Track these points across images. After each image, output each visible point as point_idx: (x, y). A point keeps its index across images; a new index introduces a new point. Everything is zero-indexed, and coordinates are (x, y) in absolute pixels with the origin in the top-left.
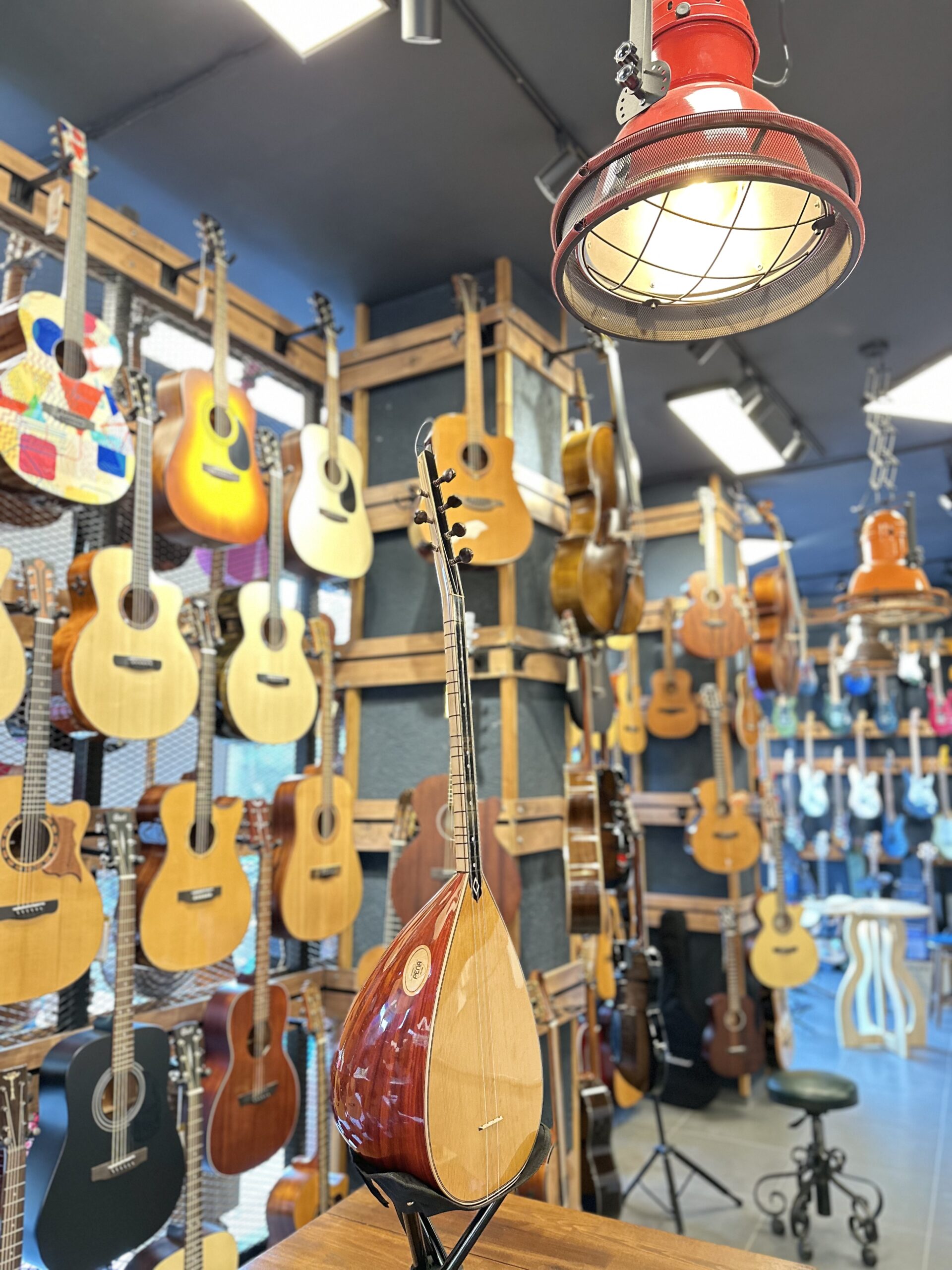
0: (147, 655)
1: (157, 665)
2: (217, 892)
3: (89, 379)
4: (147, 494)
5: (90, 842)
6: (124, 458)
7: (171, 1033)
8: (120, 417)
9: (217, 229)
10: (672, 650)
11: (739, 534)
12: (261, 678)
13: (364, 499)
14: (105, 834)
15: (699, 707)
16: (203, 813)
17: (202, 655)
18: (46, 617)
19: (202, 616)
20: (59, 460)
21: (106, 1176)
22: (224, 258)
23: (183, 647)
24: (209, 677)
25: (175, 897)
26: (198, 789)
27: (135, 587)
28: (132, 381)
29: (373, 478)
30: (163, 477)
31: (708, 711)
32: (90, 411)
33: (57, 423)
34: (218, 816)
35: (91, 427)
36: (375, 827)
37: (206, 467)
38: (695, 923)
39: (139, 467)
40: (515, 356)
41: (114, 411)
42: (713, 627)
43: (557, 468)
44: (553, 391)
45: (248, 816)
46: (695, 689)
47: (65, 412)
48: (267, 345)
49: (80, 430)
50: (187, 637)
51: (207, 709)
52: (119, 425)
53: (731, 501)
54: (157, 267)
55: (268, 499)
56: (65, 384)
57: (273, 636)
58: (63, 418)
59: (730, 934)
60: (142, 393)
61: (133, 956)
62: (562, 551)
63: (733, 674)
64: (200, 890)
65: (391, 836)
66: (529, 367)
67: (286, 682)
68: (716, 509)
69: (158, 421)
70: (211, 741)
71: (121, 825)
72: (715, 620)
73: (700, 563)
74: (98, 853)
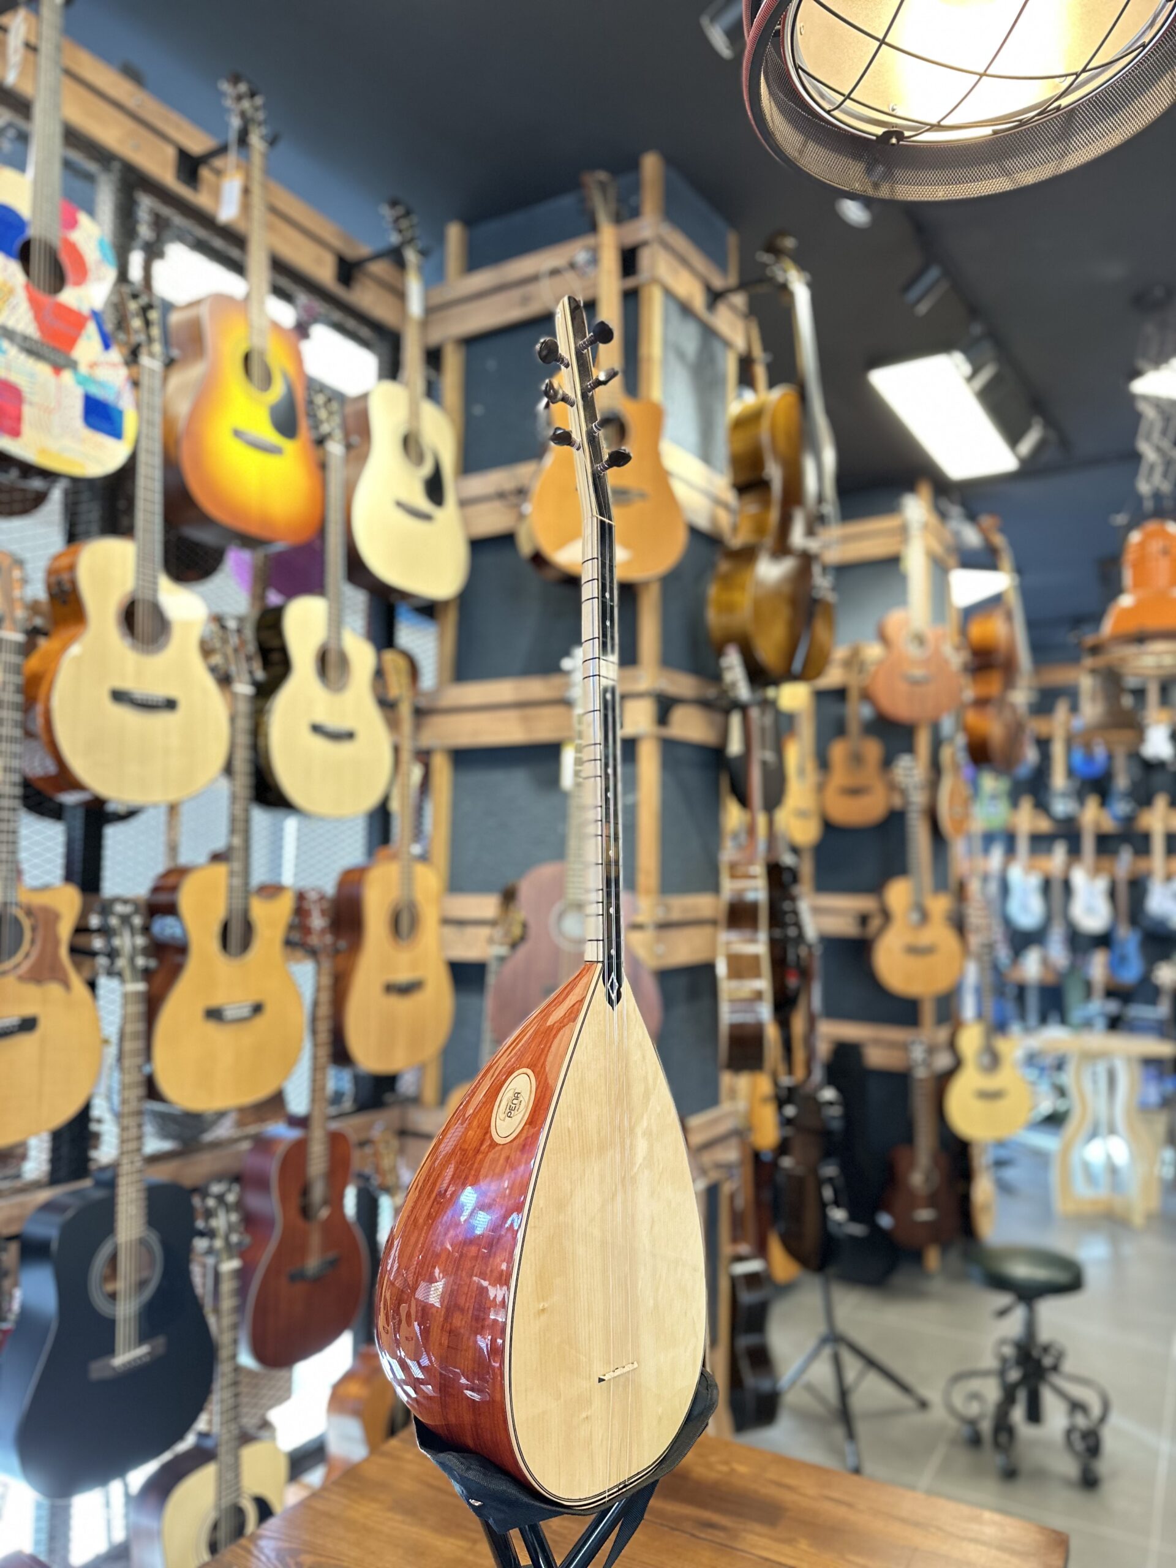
0: (158, 691)
1: (170, 705)
2: (258, 1009)
3: (69, 296)
4: (153, 467)
5: (82, 940)
6: (120, 413)
7: (195, 1190)
8: (115, 355)
9: (252, 95)
10: (859, 712)
11: (952, 561)
12: (317, 729)
13: (457, 490)
14: (105, 931)
15: (892, 787)
16: (238, 904)
17: (234, 696)
18: (15, 630)
19: (234, 640)
20: (27, 411)
21: (107, 1374)
22: (262, 137)
23: (209, 683)
24: (243, 723)
25: (199, 1013)
26: (231, 874)
27: (140, 596)
28: (133, 306)
29: (469, 464)
30: (177, 443)
31: (903, 792)
32: (71, 341)
33: (23, 357)
34: (259, 910)
35: (73, 365)
36: (471, 931)
37: (237, 434)
38: (876, 1057)
39: (144, 431)
40: (668, 293)
41: (107, 345)
42: (915, 683)
43: (722, 450)
44: (717, 346)
45: (301, 911)
46: (887, 762)
47: (36, 342)
48: (325, 273)
49: (58, 369)
50: (213, 670)
51: (242, 766)
52: (114, 365)
53: (943, 516)
54: (170, 153)
55: (324, 484)
56: (35, 305)
57: (332, 673)
58: (31, 350)
59: (921, 1073)
60: (147, 323)
61: (141, 1091)
62: (724, 566)
63: (937, 744)
64: (236, 1006)
65: (491, 941)
66: (685, 310)
67: (349, 736)
68: (925, 526)
69: (170, 364)
70: (247, 811)
71: (125, 919)
72: (918, 672)
73: (901, 598)
74: (93, 954)
